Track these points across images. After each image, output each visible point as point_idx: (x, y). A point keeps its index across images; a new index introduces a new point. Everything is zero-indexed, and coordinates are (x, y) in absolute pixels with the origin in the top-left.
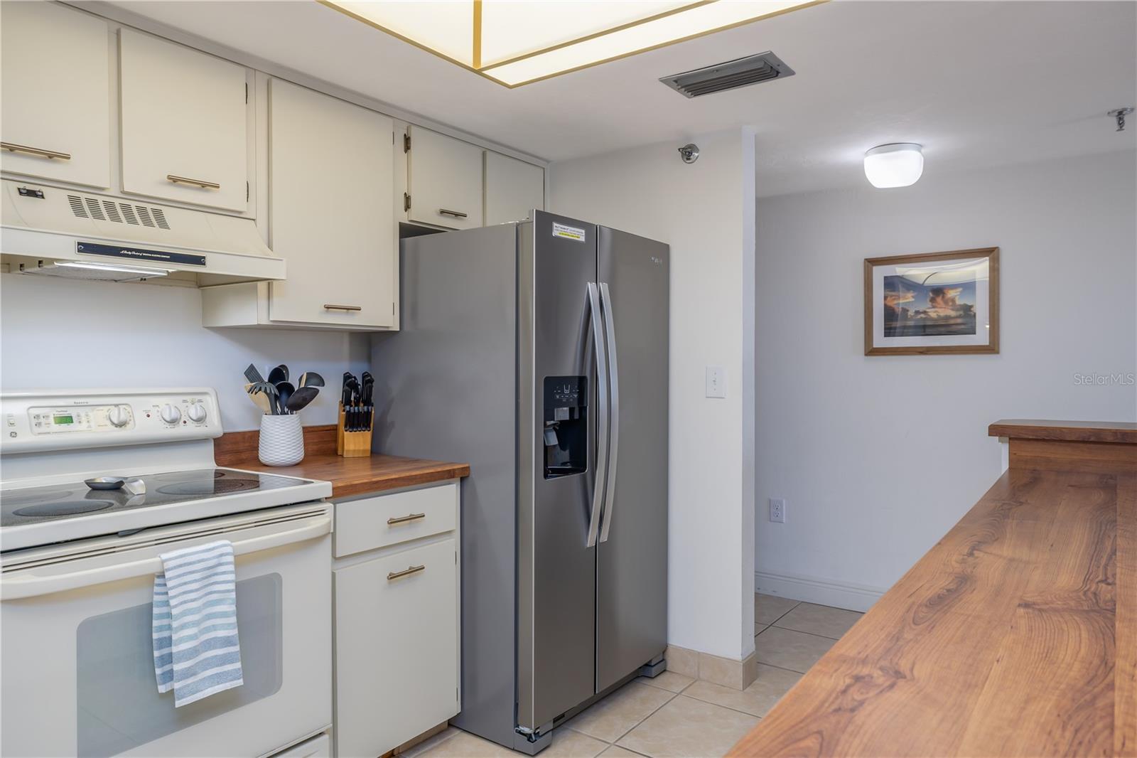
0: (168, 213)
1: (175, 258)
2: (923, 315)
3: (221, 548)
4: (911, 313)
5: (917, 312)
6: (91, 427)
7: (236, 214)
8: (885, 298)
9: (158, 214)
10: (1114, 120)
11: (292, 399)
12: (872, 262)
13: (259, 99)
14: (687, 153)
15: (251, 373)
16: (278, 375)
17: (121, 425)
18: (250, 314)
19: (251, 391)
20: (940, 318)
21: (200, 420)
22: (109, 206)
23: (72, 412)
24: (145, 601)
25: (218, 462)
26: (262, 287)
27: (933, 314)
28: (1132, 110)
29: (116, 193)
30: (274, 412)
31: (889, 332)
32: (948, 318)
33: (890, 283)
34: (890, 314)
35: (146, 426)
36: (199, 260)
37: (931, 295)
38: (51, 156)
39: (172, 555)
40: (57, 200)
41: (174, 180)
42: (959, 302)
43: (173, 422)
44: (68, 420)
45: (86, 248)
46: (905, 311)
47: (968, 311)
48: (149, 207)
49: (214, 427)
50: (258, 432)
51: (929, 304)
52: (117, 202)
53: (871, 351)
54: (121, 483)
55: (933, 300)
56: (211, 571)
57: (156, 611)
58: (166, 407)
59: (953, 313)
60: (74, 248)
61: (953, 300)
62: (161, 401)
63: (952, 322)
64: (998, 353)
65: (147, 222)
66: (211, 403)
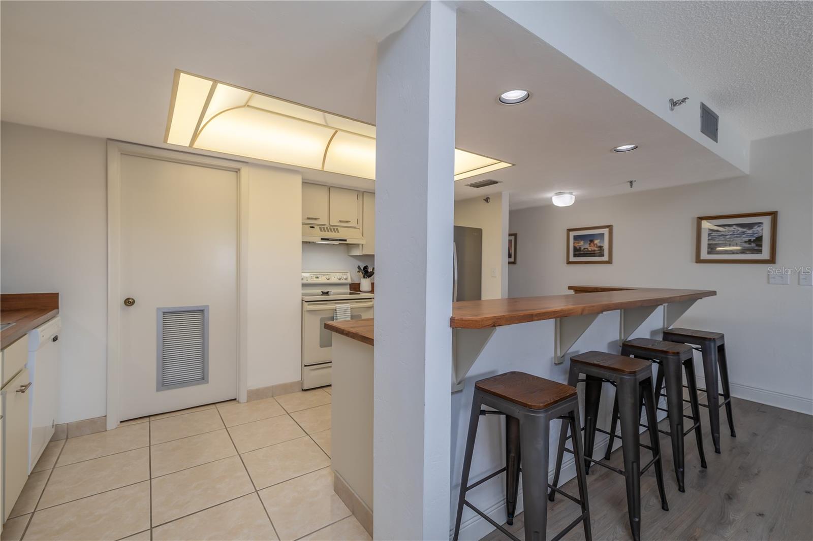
0: (339, 228)
1: (340, 240)
2: (586, 250)
3: (347, 306)
4: (582, 249)
5: (585, 249)
6: (322, 280)
7: (355, 228)
8: (574, 243)
9: (337, 229)
10: (629, 184)
11: (368, 274)
12: (569, 230)
13: (361, 198)
14: (487, 200)
15: (359, 267)
16: (366, 268)
17: (328, 279)
18: (357, 252)
19: (358, 272)
20: (592, 251)
21: (346, 279)
22: (327, 228)
23: (318, 276)
24: (332, 316)
25: (350, 290)
26: (361, 245)
27: (590, 249)
28: (635, 181)
29: (328, 225)
30: (364, 278)
31: (575, 256)
32: (595, 250)
33: (576, 238)
34: (575, 249)
35: (334, 280)
36: (346, 240)
37: (589, 242)
38: (316, 219)
39: (338, 306)
40: (317, 228)
41: (340, 221)
42: (599, 245)
43: (340, 279)
44: (318, 278)
45: (323, 239)
46: (580, 248)
47: (601, 248)
48: (335, 228)
49: (349, 281)
50: (360, 283)
51: (588, 246)
52: (329, 227)
53: (569, 263)
54: (328, 292)
55: (590, 244)
56: (345, 311)
57: (335, 318)
58: (338, 275)
59: (596, 249)
60: (320, 239)
61: (596, 244)
62: (338, 274)
63: (596, 252)
64: (611, 263)
65: (335, 232)
66: (349, 275)
